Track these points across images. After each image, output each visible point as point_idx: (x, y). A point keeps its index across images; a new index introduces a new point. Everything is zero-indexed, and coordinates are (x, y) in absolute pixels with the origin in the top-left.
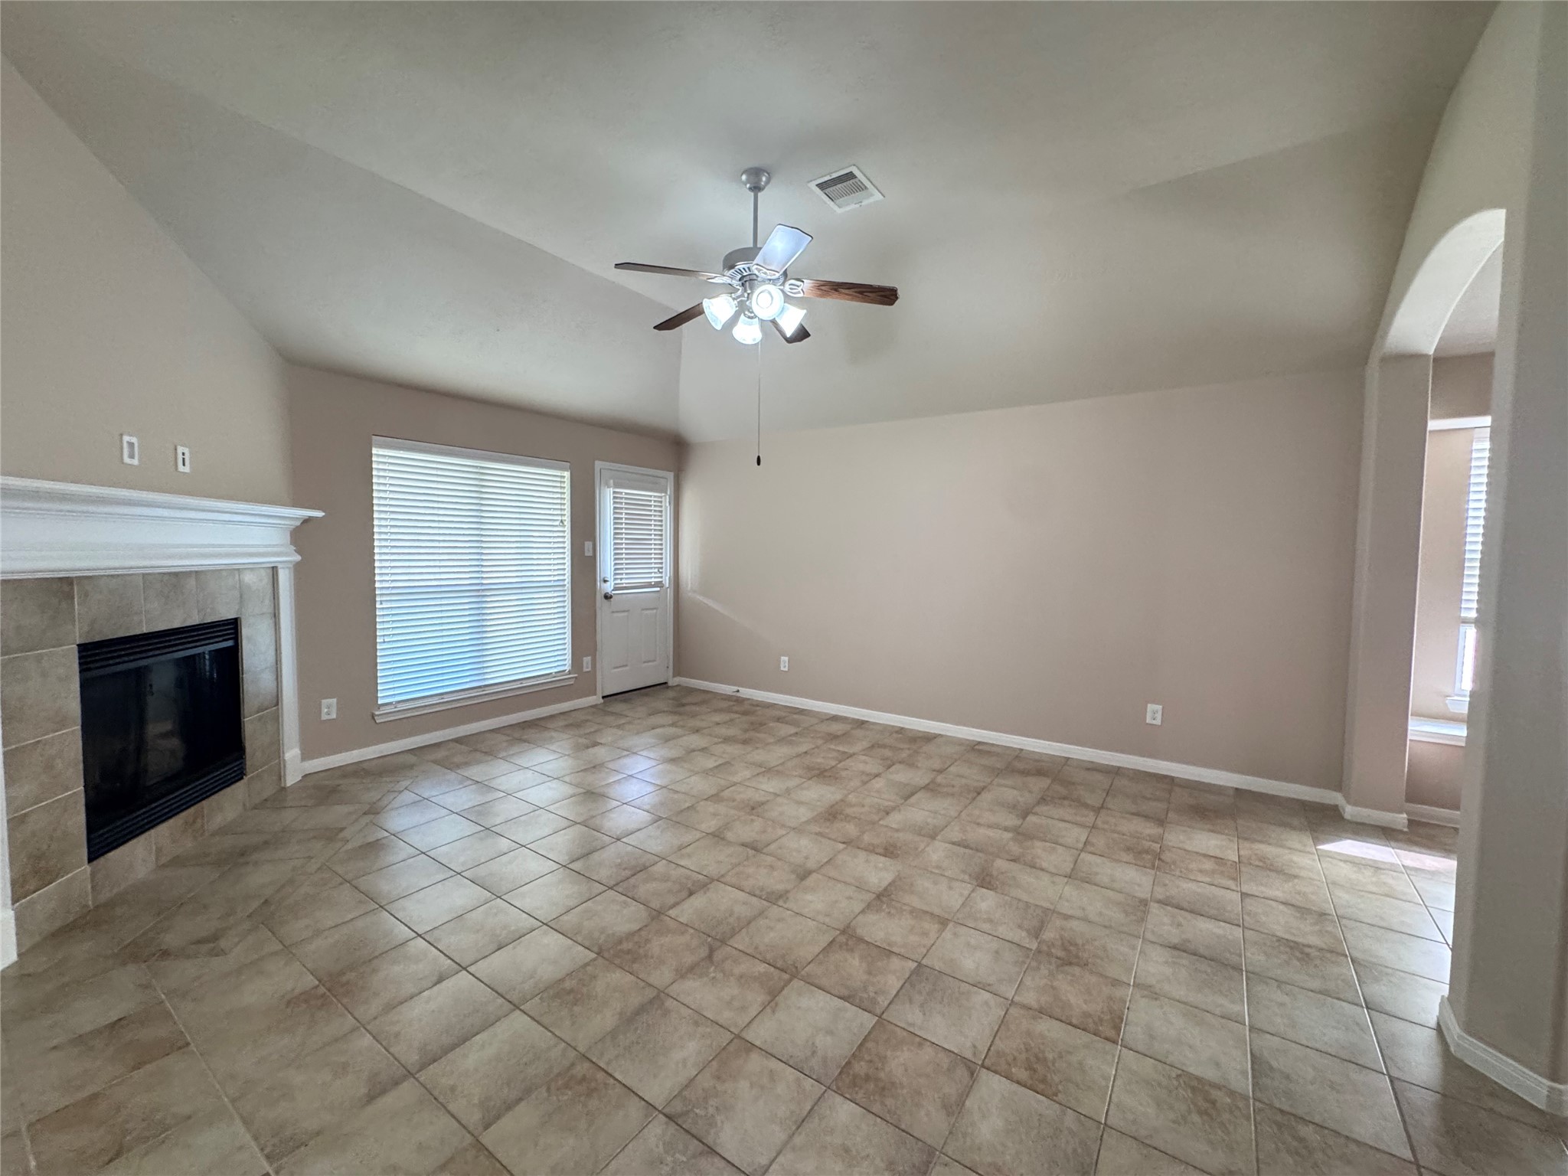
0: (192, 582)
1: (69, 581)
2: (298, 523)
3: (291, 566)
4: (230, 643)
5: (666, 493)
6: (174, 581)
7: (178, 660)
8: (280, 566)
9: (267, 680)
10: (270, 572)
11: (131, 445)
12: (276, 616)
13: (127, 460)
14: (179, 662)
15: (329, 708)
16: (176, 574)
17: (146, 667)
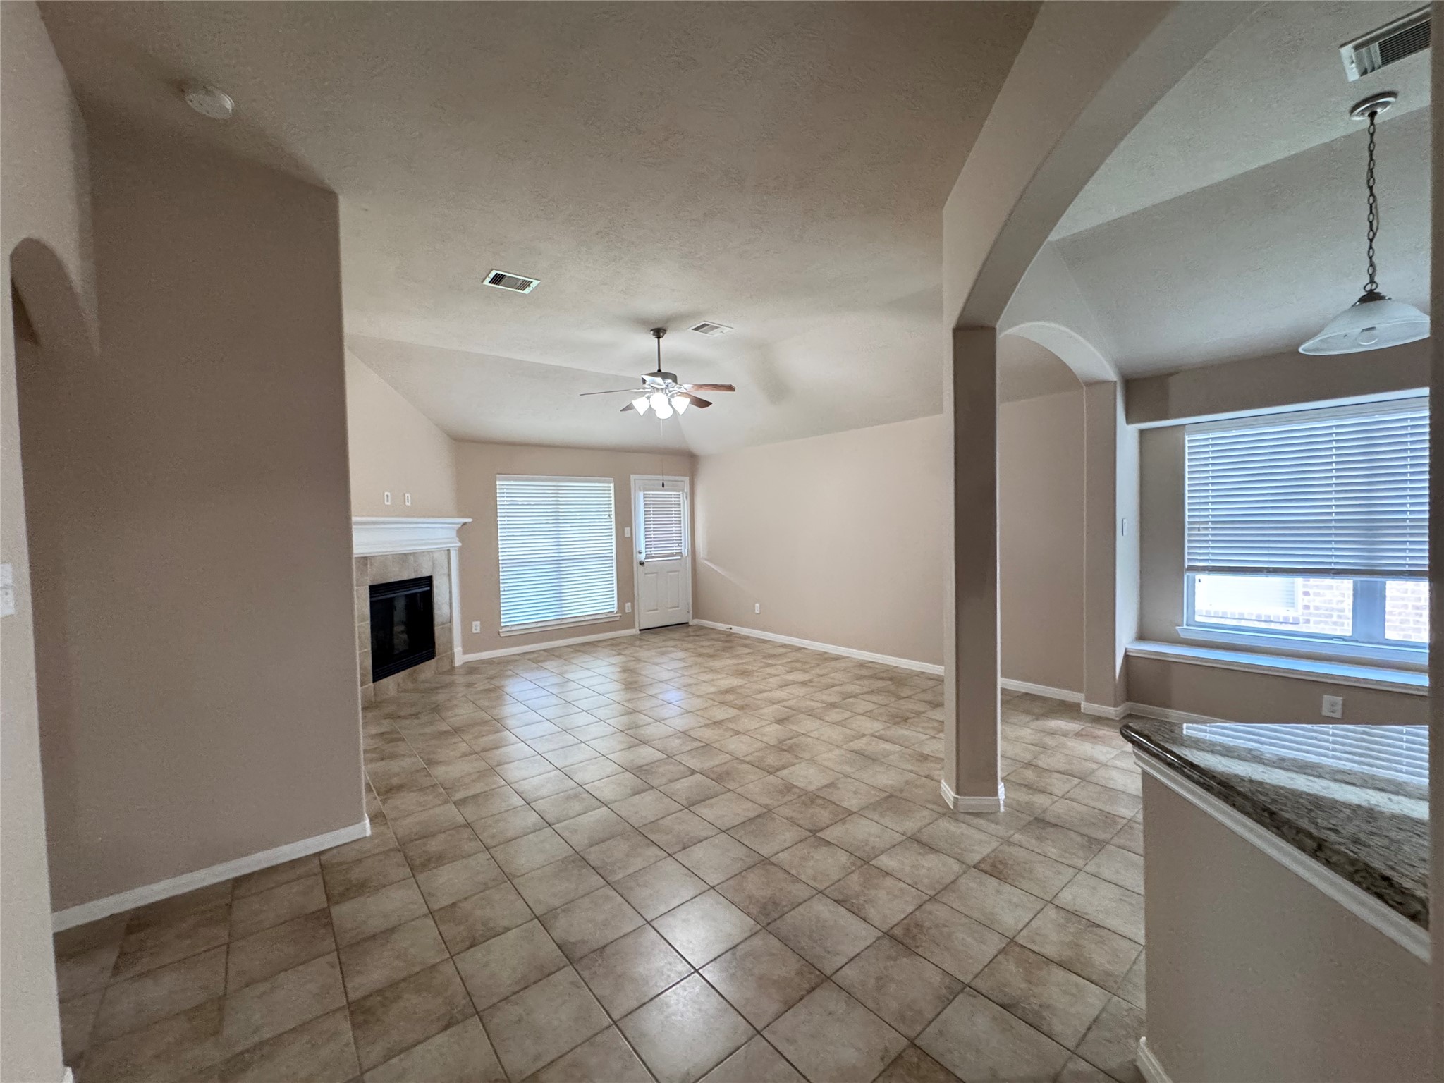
0: (412, 558)
1: (366, 558)
2: (460, 526)
3: (457, 548)
4: (428, 588)
5: (683, 490)
6: (404, 558)
7: (406, 595)
8: (451, 549)
9: (446, 609)
10: (447, 552)
11: (388, 496)
12: (449, 575)
13: (386, 503)
14: (407, 596)
15: (476, 627)
16: (405, 554)
17: (394, 598)
